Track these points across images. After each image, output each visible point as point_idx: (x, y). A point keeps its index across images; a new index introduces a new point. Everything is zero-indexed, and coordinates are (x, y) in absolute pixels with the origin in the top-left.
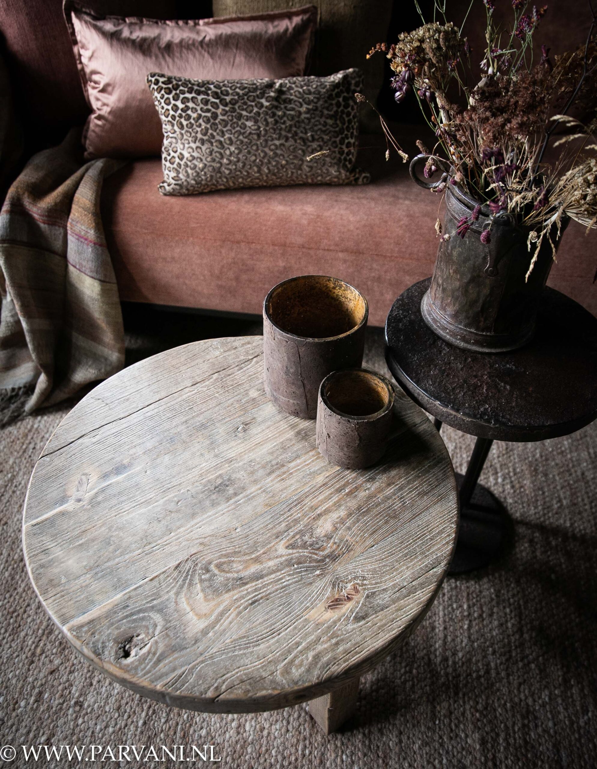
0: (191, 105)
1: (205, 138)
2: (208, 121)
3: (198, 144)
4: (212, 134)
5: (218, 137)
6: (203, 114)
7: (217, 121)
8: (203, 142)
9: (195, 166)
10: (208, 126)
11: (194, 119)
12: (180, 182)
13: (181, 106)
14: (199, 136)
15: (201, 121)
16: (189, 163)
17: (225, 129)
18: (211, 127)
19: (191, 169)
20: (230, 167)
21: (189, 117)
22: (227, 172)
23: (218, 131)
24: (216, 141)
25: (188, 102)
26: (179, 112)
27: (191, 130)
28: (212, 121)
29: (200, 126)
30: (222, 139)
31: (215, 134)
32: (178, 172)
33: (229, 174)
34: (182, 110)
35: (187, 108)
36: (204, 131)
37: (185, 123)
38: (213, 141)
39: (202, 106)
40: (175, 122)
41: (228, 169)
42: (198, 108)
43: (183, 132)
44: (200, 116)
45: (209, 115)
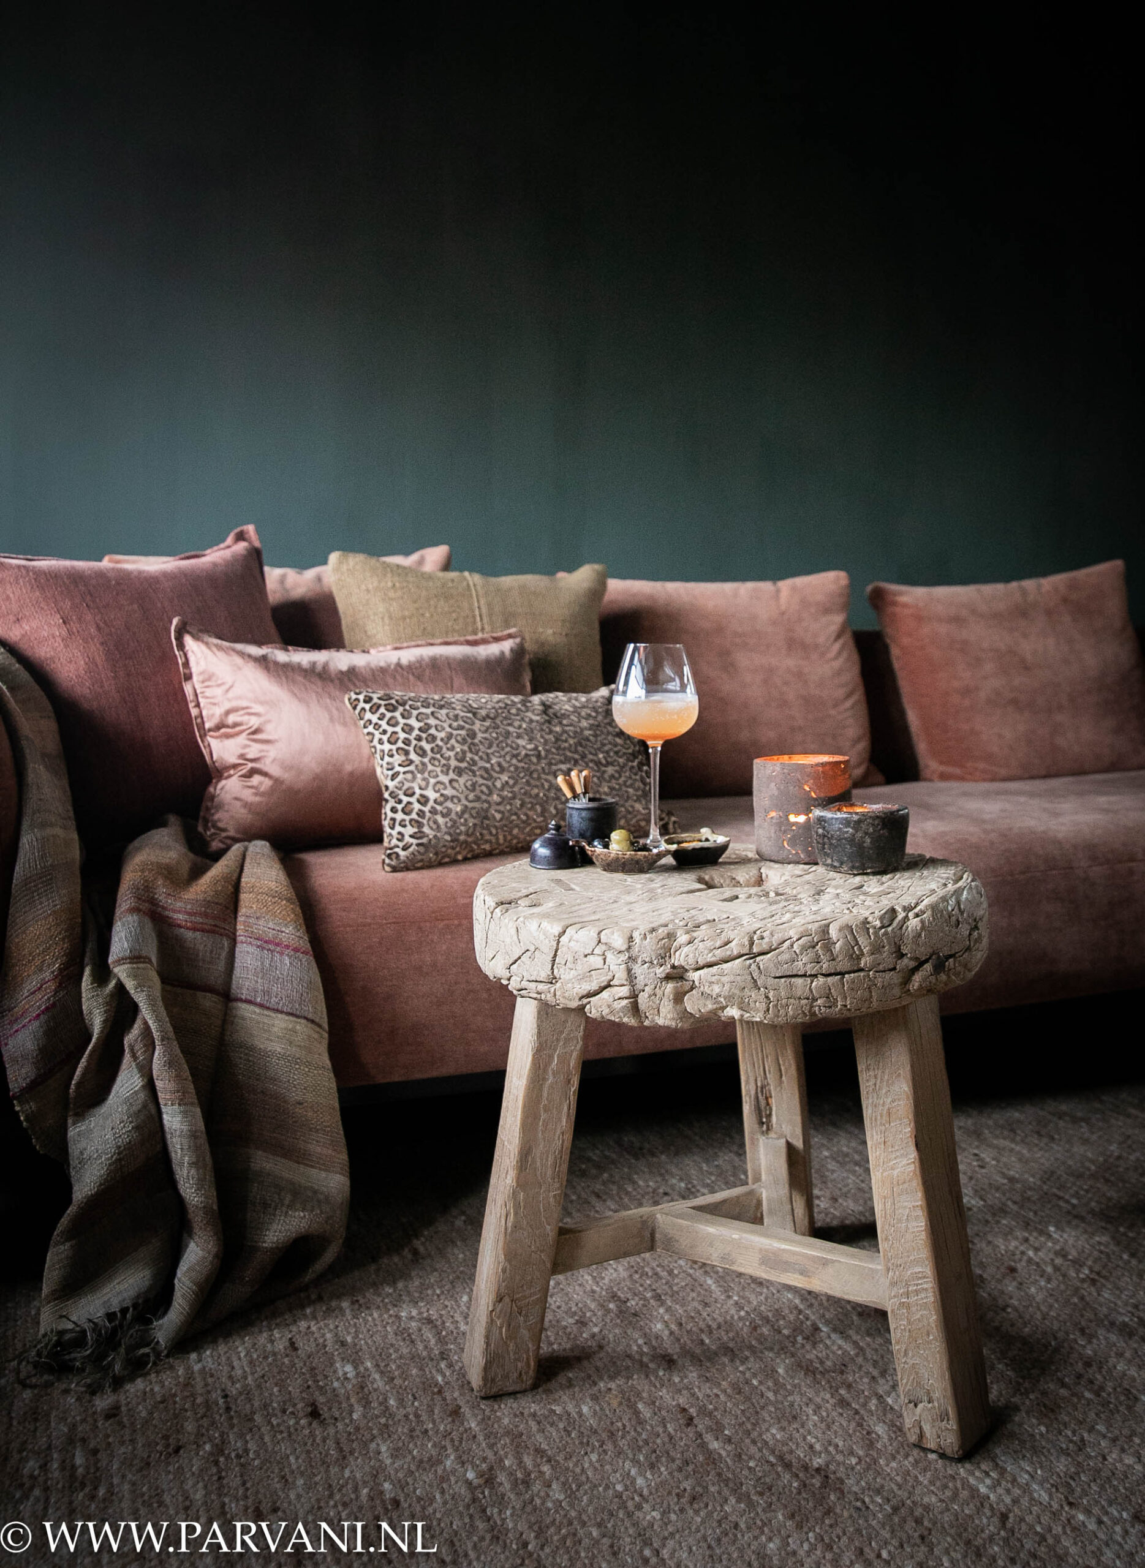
0: (432, 721)
1: (464, 765)
2: (464, 741)
3: (452, 775)
4: (472, 759)
5: (481, 764)
6: (455, 732)
7: (476, 741)
8: (459, 772)
9: (449, 810)
10: (466, 748)
11: (442, 740)
12: (425, 840)
13: (416, 725)
14: (453, 763)
15: (453, 741)
16: (439, 808)
17: (489, 751)
18: (470, 748)
19: (443, 816)
20: (501, 808)
21: (432, 739)
22: (498, 816)
23: (480, 754)
24: (480, 768)
25: (428, 718)
26: (416, 732)
27: (438, 756)
28: (469, 741)
29: (453, 748)
30: (488, 765)
31: (476, 758)
32: (420, 825)
33: (501, 820)
34: (420, 729)
35: (429, 727)
36: (460, 754)
37: (427, 747)
38: (475, 768)
39: (449, 722)
40: (411, 749)
41: (499, 812)
42: (446, 725)
43: (426, 760)
44: (450, 736)
45: (463, 732)
